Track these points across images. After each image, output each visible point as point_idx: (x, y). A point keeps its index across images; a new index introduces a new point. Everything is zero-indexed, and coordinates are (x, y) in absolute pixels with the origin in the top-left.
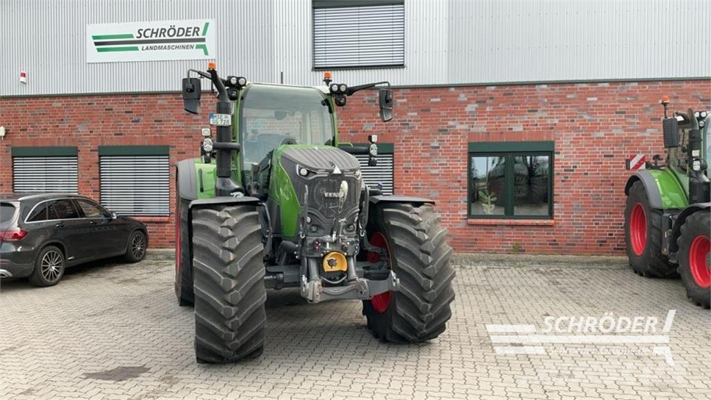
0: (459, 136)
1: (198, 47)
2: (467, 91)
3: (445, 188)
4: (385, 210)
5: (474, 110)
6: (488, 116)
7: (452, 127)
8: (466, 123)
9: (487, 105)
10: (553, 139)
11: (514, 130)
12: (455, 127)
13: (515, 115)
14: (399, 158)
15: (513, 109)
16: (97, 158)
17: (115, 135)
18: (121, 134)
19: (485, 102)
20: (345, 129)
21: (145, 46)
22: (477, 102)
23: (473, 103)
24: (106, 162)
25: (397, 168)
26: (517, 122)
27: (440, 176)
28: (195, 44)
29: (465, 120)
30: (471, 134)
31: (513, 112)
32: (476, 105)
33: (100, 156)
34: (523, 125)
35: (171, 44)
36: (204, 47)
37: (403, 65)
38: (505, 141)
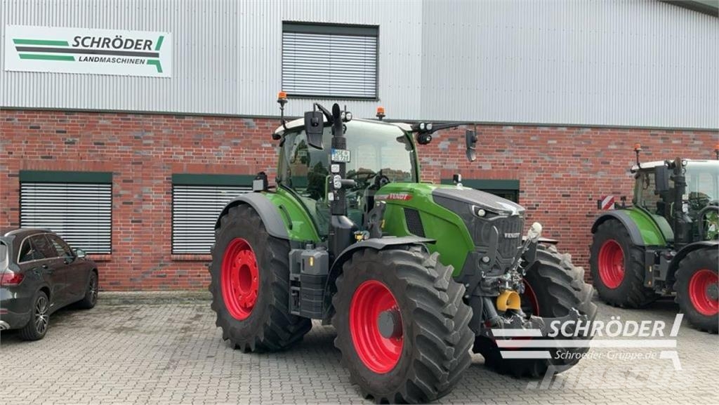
0: (432, 172)
1: (149, 62)
5: (447, 147)
6: (460, 154)
7: (426, 163)
8: (439, 160)
9: (459, 143)
10: (518, 179)
11: (483, 168)
12: (428, 163)
13: (485, 154)
15: (483, 148)
16: (17, 184)
17: (42, 157)
18: (51, 157)
19: (456, 140)
21: (84, 56)
22: (449, 140)
23: (446, 141)
24: (28, 189)
26: (486, 161)
28: (146, 59)
29: (438, 156)
30: (443, 171)
31: (483, 150)
32: (449, 143)
33: (21, 182)
34: (492, 164)
35: (117, 57)
36: (157, 63)
37: (375, 98)
38: (475, 178)
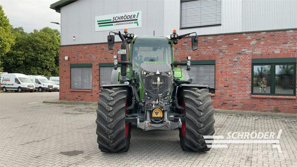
0: (247, 56)
1: (135, 23)
2: (251, 34)
3: (240, 80)
4: (184, 90)
5: (255, 43)
6: (262, 46)
7: (243, 52)
8: (251, 50)
9: (262, 41)
11: (275, 53)
12: (245, 52)
13: (275, 46)
14: (218, 67)
15: (275, 43)
16: (99, 68)
17: (105, 59)
18: (107, 59)
19: (260, 39)
20: (193, 54)
21: (116, 23)
22: (256, 40)
23: (255, 40)
24: (102, 69)
25: (217, 71)
26: (277, 49)
27: (238, 75)
28: (134, 22)
29: (250, 48)
30: (253, 55)
31: (275, 44)
32: (256, 41)
33: (100, 67)
34: (280, 50)
35: (125, 22)
36: (137, 23)
37: (220, 24)
38: (270, 58)
